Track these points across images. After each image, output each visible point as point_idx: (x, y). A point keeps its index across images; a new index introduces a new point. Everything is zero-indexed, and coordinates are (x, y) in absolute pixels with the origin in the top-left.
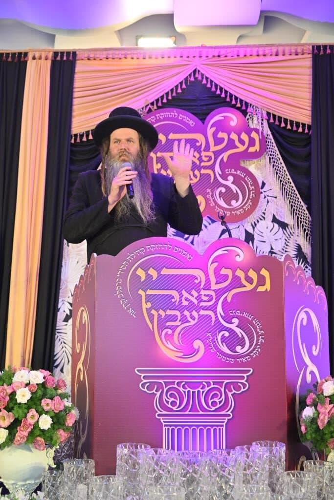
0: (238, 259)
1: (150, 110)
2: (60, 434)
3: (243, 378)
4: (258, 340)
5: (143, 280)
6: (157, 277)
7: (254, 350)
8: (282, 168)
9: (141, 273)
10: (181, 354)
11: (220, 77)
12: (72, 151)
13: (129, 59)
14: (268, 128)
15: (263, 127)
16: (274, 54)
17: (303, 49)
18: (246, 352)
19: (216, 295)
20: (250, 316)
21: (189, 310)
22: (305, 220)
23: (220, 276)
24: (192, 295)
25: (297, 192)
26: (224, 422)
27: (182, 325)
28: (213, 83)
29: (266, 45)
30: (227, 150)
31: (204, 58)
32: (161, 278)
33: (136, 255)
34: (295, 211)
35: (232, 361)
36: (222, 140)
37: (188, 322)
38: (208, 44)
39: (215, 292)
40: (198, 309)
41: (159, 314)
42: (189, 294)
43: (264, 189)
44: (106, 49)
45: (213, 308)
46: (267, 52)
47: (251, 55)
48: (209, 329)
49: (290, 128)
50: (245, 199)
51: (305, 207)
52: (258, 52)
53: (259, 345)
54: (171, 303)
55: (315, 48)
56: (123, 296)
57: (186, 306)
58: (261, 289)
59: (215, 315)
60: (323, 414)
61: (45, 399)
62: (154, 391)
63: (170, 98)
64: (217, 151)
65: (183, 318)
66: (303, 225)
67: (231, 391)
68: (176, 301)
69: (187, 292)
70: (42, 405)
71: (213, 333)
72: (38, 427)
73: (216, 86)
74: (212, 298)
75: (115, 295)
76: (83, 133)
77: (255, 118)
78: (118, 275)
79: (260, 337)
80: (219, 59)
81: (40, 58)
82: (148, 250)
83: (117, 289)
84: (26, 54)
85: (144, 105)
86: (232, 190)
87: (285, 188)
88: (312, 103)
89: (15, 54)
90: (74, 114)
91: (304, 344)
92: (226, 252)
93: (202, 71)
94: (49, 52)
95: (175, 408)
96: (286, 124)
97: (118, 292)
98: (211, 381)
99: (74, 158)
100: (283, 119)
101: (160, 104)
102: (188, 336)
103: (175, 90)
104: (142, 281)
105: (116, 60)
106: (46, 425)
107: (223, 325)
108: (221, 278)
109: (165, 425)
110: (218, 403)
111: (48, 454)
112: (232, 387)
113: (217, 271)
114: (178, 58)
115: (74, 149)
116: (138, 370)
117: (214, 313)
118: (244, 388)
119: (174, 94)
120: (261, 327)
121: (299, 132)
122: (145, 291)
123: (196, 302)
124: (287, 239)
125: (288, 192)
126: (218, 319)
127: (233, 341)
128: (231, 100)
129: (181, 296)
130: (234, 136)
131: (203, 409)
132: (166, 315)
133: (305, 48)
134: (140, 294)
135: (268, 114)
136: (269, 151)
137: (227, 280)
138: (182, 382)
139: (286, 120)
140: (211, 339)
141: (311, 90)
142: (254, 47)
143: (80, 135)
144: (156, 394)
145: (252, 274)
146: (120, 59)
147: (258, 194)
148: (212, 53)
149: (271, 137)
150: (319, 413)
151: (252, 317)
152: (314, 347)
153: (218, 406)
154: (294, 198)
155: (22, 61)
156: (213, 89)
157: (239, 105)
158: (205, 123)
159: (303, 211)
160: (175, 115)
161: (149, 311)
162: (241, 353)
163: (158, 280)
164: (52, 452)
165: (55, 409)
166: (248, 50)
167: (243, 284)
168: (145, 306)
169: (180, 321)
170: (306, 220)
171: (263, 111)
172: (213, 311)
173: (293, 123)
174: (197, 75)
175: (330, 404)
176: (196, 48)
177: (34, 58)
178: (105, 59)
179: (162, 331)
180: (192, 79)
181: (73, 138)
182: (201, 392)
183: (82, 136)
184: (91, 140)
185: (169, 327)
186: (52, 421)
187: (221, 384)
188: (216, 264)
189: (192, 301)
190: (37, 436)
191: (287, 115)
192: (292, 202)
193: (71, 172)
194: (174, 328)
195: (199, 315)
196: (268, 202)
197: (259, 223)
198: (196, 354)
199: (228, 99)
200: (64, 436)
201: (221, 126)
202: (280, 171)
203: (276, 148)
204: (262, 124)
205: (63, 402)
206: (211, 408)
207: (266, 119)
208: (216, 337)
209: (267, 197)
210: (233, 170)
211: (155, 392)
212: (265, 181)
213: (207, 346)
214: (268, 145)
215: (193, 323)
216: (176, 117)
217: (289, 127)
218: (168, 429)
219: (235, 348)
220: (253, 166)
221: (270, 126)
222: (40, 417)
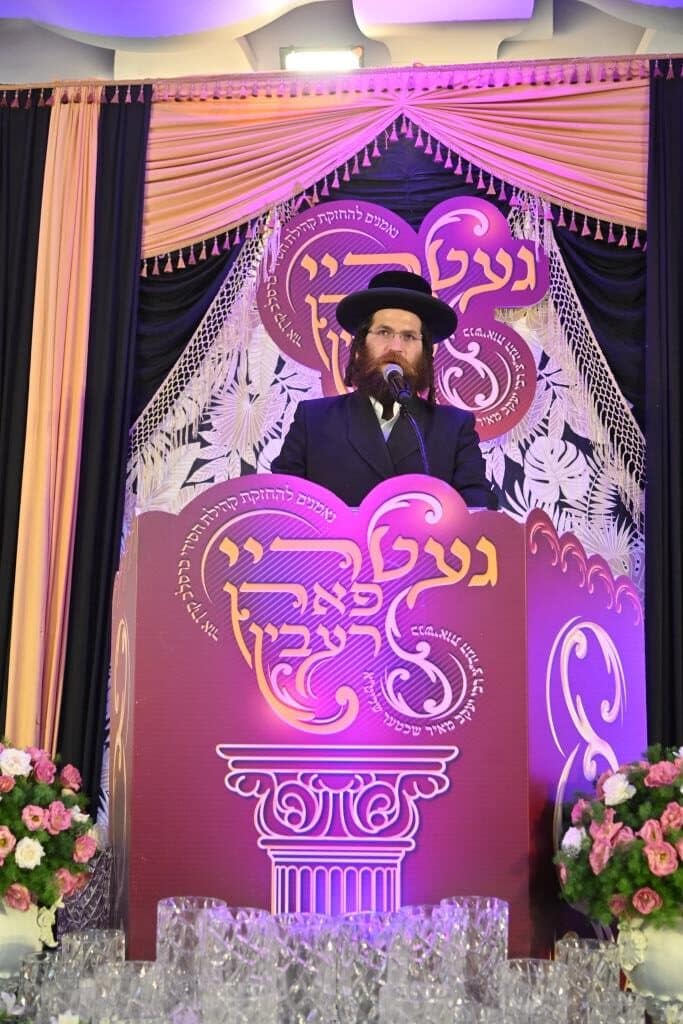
0: (430, 519)
1: (305, 206)
2: (63, 879)
3: (437, 766)
4: (470, 687)
5: (232, 562)
6: (264, 557)
7: (461, 708)
8: (580, 324)
9: (229, 548)
10: (310, 717)
11: (453, 133)
12: (142, 293)
13: (261, 98)
14: (554, 241)
15: (542, 237)
16: (569, 80)
17: (630, 69)
18: (444, 713)
19: (384, 594)
20: (454, 637)
21: (329, 624)
22: (627, 437)
23: (391, 556)
24: (334, 594)
25: (611, 376)
26: (397, 858)
27: (311, 658)
28: (439, 146)
29: (551, 60)
30: (468, 288)
31: (419, 92)
32: (271, 558)
33: (221, 512)
34: (607, 417)
35: (416, 731)
36: (457, 265)
37: (325, 649)
38: (428, 62)
39: (383, 589)
40: (346, 624)
41: (265, 634)
42: (329, 591)
43: (546, 370)
44: (214, 79)
45: (378, 621)
46: (553, 76)
47: (519, 84)
48: (370, 665)
49: (602, 238)
50: (503, 393)
51: (628, 408)
52: (533, 76)
53: (472, 698)
54: (292, 610)
55: (656, 66)
56: (192, 596)
57: (321, 616)
58: (478, 581)
59: (382, 635)
60: (600, 842)
61: (31, 806)
62: (254, 792)
63: (347, 178)
64: (445, 289)
65: (316, 641)
66: (623, 446)
67: (412, 793)
68: (301, 607)
69: (325, 588)
70: (23, 817)
71: (376, 673)
72: (14, 862)
73: (444, 150)
74: (376, 601)
75: (176, 594)
76: (166, 255)
77: (528, 218)
78: (183, 554)
79: (475, 683)
80: (451, 93)
81: (77, 100)
82: (245, 501)
83: (180, 582)
84: (49, 92)
85: (293, 195)
86: (476, 372)
87: (585, 368)
88: (649, 185)
89: (26, 92)
90: (147, 215)
91: (579, 699)
92: (405, 505)
93: (414, 120)
94: (97, 86)
95: (296, 829)
96: (593, 229)
97: (182, 587)
98: (373, 773)
99: (145, 307)
100: (586, 219)
101: (325, 192)
102: (325, 680)
103: (356, 162)
104: (231, 565)
105: (234, 100)
106: (31, 858)
107: (397, 657)
108: (394, 559)
109: (277, 863)
110: (386, 818)
111: (40, 920)
112: (415, 785)
113: (386, 544)
114: (366, 94)
115: (147, 289)
116: (221, 749)
117: (380, 631)
118: (440, 787)
119: (356, 170)
120: (477, 660)
121: (622, 246)
122: (238, 585)
123: (341, 608)
124: (593, 475)
125: (593, 376)
126: (388, 644)
127: (418, 689)
128: (476, 181)
129: (312, 596)
130: (481, 258)
131: (355, 831)
132: (280, 636)
133: (634, 66)
134: (226, 593)
135: (555, 209)
136: (554, 289)
137: (407, 562)
138: (312, 774)
139: (592, 222)
140: (371, 687)
141: (647, 156)
142: (526, 66)
143: (159, 260)
144: (258, 799)
145: (460, 550)
146: (243, 97)
147: (532, 379)
148: (435, 81)
149: (559, 257)
150: (593, 841)
151: (459, 639)
152: (605, 705)
153: (387, 824)
154: (606, 390)
155: (41, 107)
156: (438, 158)
157: (491, 191)
158: (421, 230)
159: (624, 417)
160: (357, 216)
161: (246, 627)
162: (436, 713)
163: (265, 562)
164: (49, 916)
165: (52, 828)
166: (513, 72)
167: (439, 571)
168: (238, 616)
169: (309, 648)
170: (630, 436)
171: (544, 204)
172: (377, 627)
173: (608, 228)
174: (403, 130)
175: (615, 822)
176: (403, 70)
177: (65, 101)
178: (211, 99)
179: (272, 669)
180: (394, 137)
181: (146, 265)
182: (351, 796)
183: (163, 262)
184: (182, 269)
185: (287, 660)
186: (44, 850)
187: (392, 779)
188: (384, 530)
189: (333, 607)
190: (14, 882)
191: (594, 211)
192: (601, 397)
193: (140, 337)
194: (295, 663)
195: (348, 635)
196: (554, 397)
197: (535, 443)
198: (340, 718)
199: (469, 179)
200: (71, 883)
201: (453, 237)
202: (577, 332)
203: (570, 282)
204: (541, 230)
205: (69, 812)
206: (369, 828)
207: (548, 220)
208: (384, 681)
209: (552, 387)
210: (479, 329)
211: (257, 795)
212: (548, 353)
213: (364, 700)
214: (553, 276)
215: (335, 651)
216: (359, 218)
217: (599, 236)
218: (283, 871)
219: (422, 704)
220: (523, 320)
221: (558, 233)
222: (20, 843)
